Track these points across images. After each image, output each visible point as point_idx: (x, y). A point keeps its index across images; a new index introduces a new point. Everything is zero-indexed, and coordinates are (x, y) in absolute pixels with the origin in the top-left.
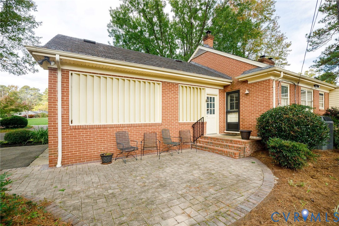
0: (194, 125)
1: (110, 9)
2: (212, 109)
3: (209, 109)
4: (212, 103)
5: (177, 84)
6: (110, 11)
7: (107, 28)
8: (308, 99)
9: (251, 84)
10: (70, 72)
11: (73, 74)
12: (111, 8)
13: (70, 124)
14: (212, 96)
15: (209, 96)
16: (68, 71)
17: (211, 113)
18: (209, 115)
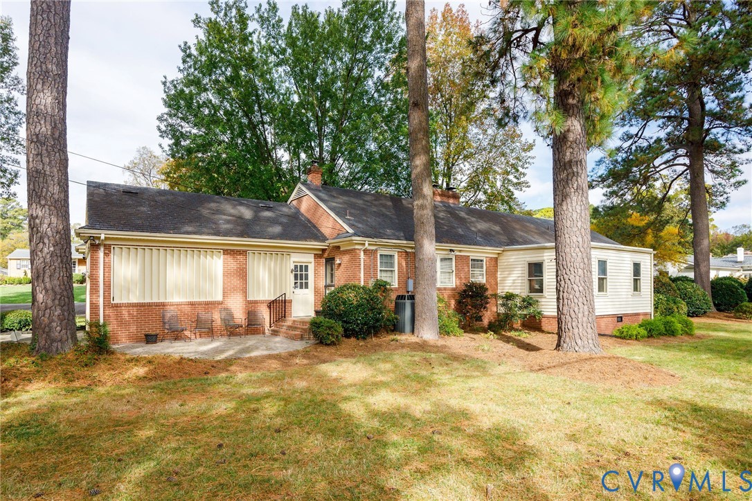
0: (270, 303)
1: (164, 80)
2: (304, 281)
3: (299, 281)
4: (304, 273)
5: (246, 251)
6: (164, 83)
7: (158, 123)
8: (441, 269)
9: (343, 251)
10: (112, 246)
11: (116, 249)
12: (165, 78)
13: (112, 302)
14: (304, 264)
15: (299, 264)
16: (110, 245)
17: (301, 287)
18: (298, 291)
